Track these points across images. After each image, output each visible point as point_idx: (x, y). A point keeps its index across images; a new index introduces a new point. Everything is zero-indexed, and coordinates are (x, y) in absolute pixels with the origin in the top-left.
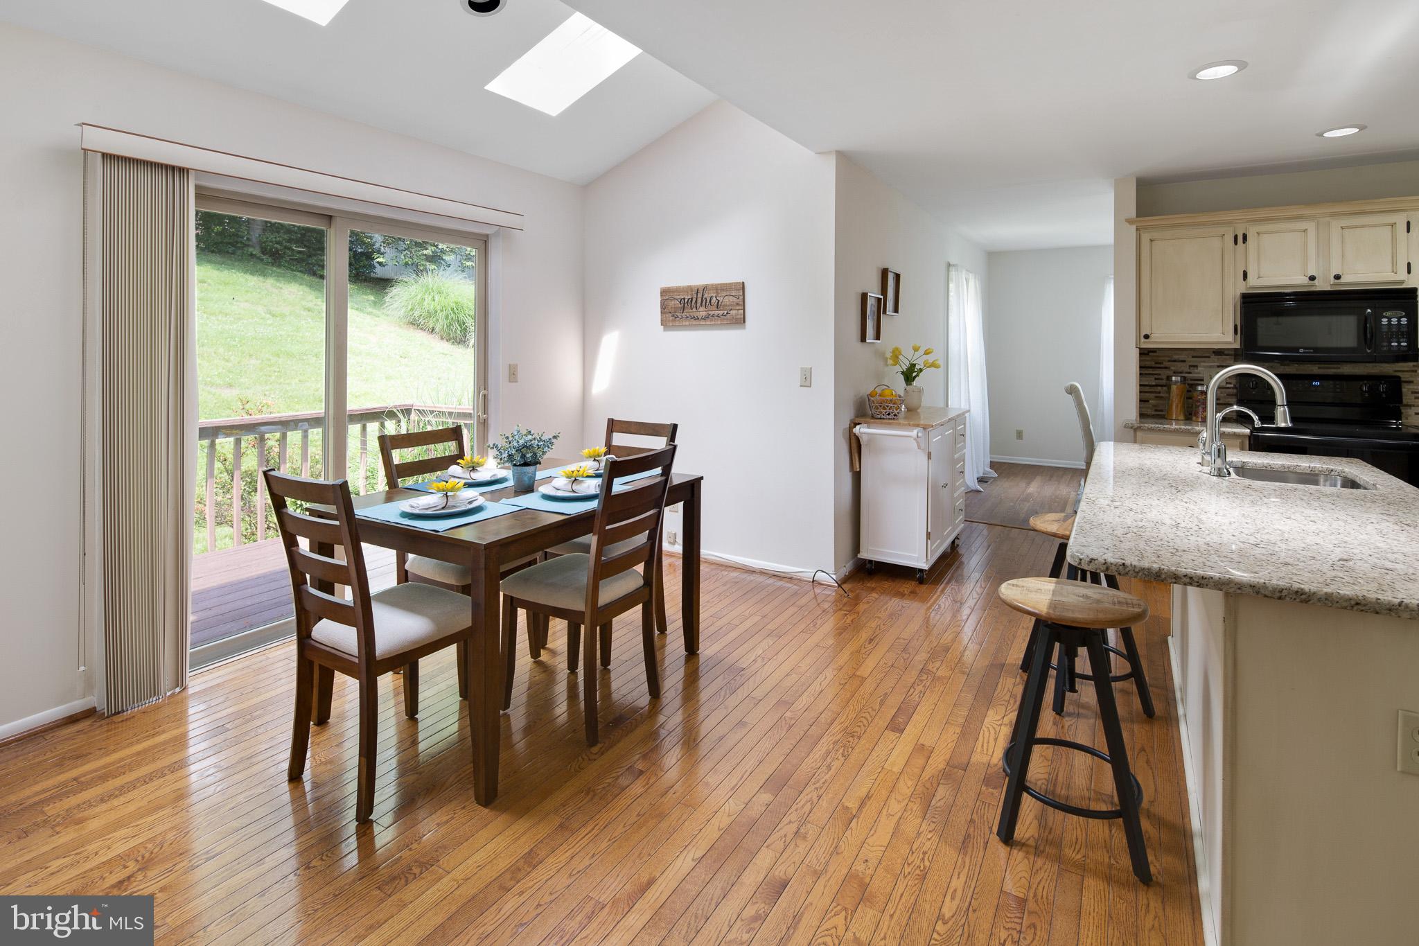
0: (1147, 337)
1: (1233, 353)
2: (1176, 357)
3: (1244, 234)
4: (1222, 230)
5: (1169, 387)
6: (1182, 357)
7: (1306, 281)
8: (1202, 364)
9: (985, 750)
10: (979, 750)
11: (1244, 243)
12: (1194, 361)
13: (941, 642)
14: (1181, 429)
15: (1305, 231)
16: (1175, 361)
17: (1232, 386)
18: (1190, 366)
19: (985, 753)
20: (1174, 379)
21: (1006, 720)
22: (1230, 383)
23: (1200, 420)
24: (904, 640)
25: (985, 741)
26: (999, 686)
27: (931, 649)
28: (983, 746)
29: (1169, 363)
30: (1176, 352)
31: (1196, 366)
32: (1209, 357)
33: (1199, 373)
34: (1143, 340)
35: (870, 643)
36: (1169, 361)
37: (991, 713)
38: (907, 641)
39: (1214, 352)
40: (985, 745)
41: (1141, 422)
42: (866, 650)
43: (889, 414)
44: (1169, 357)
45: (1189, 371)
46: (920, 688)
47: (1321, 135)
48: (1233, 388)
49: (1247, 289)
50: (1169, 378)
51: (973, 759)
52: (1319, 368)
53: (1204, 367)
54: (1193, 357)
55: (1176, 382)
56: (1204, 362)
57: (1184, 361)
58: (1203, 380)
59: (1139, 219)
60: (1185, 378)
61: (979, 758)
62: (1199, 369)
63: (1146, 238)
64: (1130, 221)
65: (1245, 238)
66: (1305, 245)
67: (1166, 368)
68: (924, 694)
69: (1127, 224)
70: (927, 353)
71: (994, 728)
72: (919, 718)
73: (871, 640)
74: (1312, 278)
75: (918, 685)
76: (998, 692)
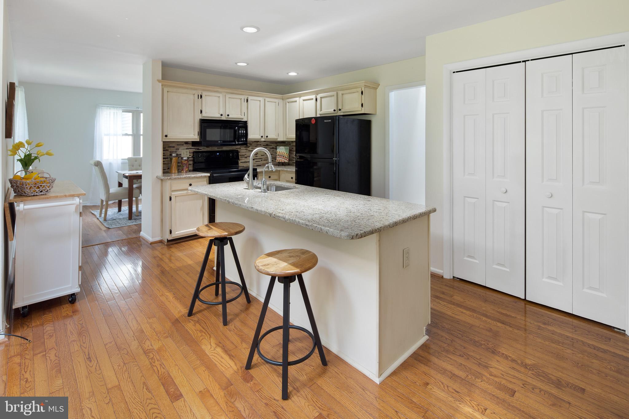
0: (166, 136)
1: (191, 143)
2: (171, 145)
3: (201, 95)
4: (194, 92)
5: (171, 159)
6: (173, 145)
7: (219, 116)
8: (181, 148)
9: (225, 367)
10: (224, 369)
11: (201, 98)
12: (177, 147)
13: (133, 329)
14: (186, 177)
15: (219, 97)
16: (170, 147)
17: (191, 157)
18: (176, 149)
19: (227, 368)
20: (173, 155)
21: (214, 345)
22: (190, 156)
23: (185, 172)
24: (111, 343)
25: (220, 362)
26: (190, 331)
27: (133, 337)
28: (222, 365)
29: (168, 148)
30: (171, 143)
31: (178, 149)
32: (183, 145)
33: (179, 152)
34: (164, 137)
35: (91, 361)
36: (168, 147)
37: (203, 347)
38: (113, 343)
39: (185, 143)
40: (222, 364)
41: (163, 176)
42: (94, 367)
43: (41, 192)
44: (168, 145)
45: (176, 151)
46: (157, 363)
47: (236, 63)
48: (191, 158)
49: (202, 117)
50: (171, 155)
51: (228, 376)
52: (218, 148)
53: (182, 149)
54: (177, 145)
55: (175, 157)
56: (181, 147)
57: (174, 147)
58: (181, 155)
59: (163, 81)
60: (177, 154)
61: (229, 373)
62: (180, 150)
63: (166, 90)
64: (159, 81)
65: (201, 97)
66: (219, 102)
67: (167, 150)
68: (163, 365)
69: (158, 82)
70: (38, 145)
71: (214, 353)
72: (179, 379)
73: (89, 359)
74: (222, 115)
75: (154, 362)
76: (193, 334)
